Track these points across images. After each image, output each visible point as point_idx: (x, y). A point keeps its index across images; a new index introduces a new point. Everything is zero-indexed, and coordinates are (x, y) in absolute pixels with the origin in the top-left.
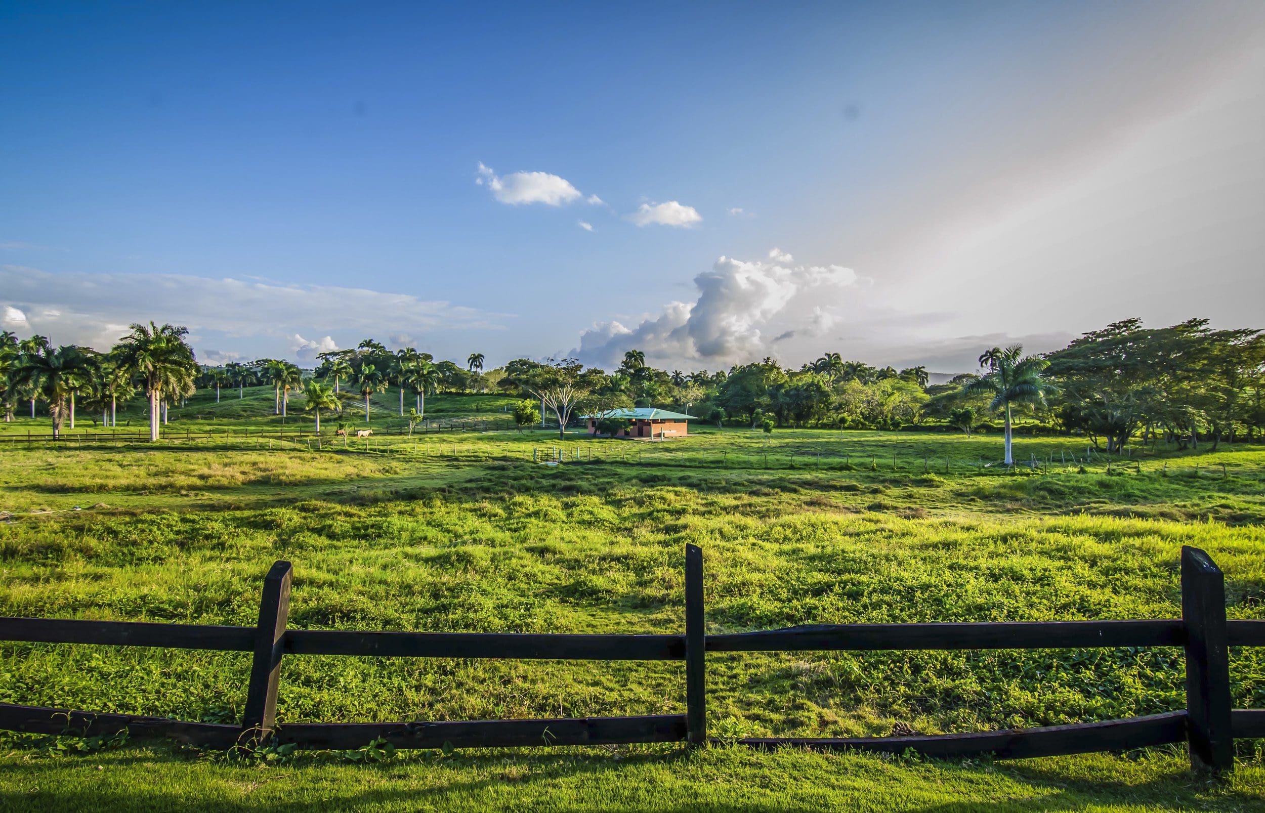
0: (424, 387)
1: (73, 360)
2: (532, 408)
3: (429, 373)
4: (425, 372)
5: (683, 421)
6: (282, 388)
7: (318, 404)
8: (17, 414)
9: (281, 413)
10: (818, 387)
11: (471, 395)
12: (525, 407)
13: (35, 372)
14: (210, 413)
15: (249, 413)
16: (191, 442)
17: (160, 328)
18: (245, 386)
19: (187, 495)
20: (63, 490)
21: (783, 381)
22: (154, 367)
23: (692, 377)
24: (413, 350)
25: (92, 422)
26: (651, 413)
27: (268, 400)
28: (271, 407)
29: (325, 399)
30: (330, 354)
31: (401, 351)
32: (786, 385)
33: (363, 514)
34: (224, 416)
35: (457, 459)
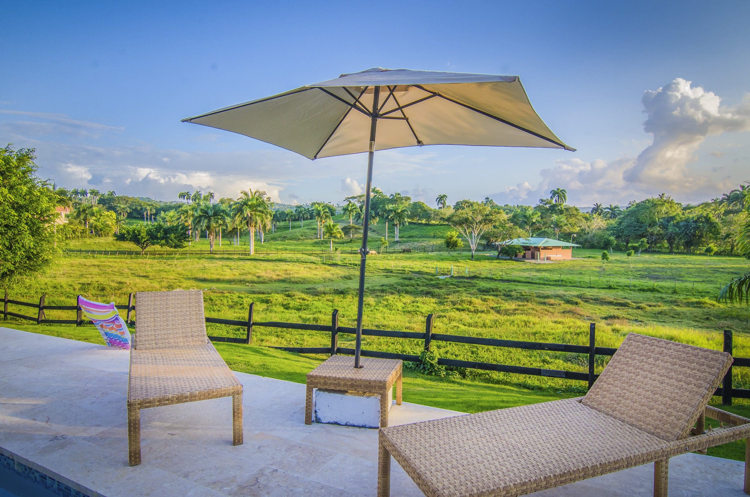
0: (398, 220)
1: (217, 211)
2: (457, 237)
3: (402, 211)
4: (399, 211)
5: (567, 247)
6: (321, 221)
7: (331, 234)
8: (201, 237)
9: (321, 238)
10: (707, 220)
11: (435, 225)
12: (452, 237)
13: (203, 218)
14: (285, 237)
15: (304, 237)
16: (268, 256)
17: (254, 192)
18: (304, 220)
19: (248, 286)
20: (204, 280)
21: (674, 214)
22: (251, 214)
23: (610, 209)
24: (399, 194)
25: (229, 243)
26: (541, 242)
27: (314, 229)
28: (316, 234)
29: (335, 231)
30: (351, 198)
31: (392, 195)
32: (678, 218)
33: (310, 299)
34: (291, 239)
35: (391, 272)
